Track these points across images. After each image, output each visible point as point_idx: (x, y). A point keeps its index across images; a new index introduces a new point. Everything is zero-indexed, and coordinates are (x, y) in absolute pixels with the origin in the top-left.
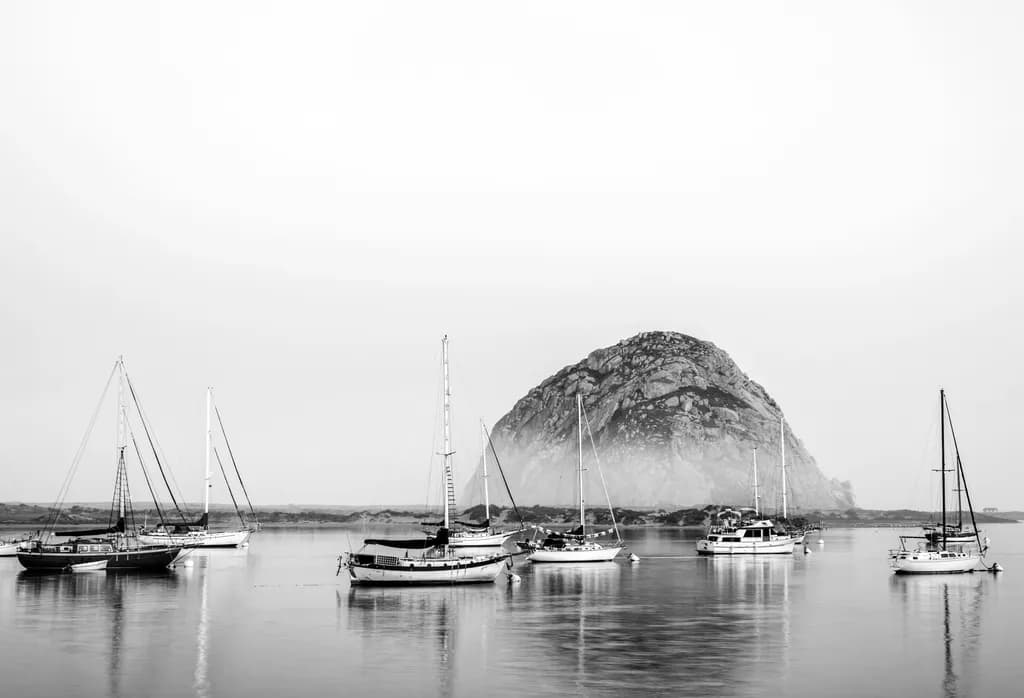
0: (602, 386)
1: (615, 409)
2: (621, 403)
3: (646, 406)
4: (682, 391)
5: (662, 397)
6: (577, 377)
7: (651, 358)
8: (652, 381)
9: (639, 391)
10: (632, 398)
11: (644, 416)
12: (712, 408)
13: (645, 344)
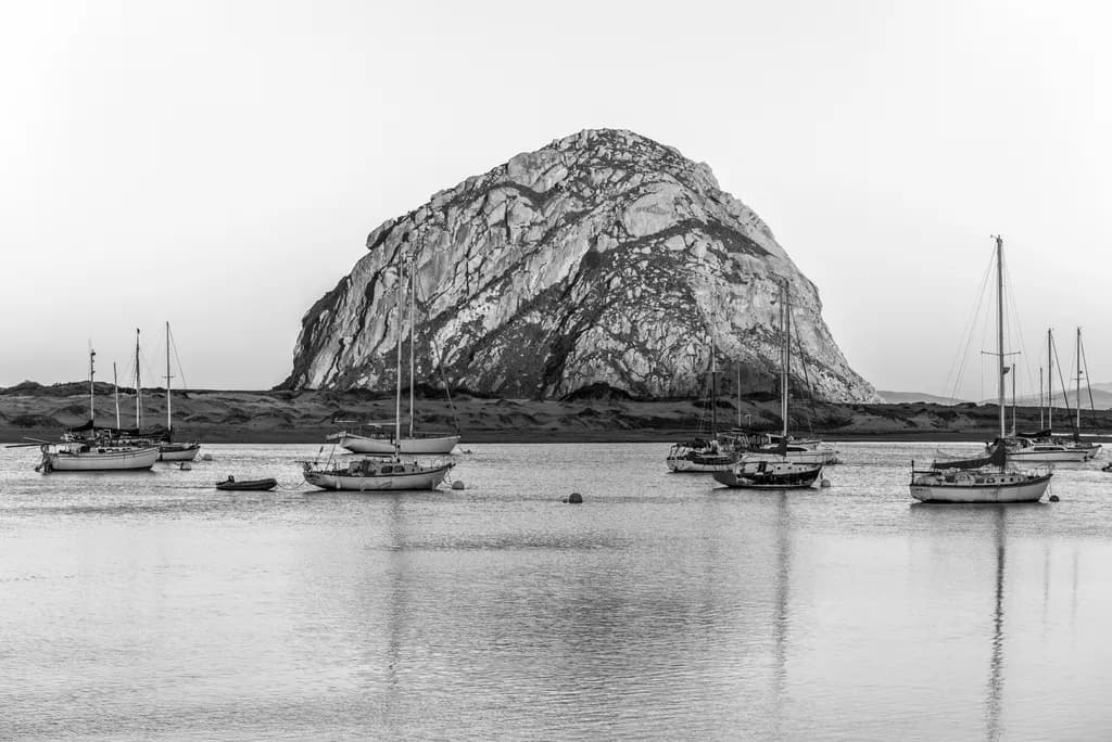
0: (548, 214)
1: (585, 251)
2: (594, 241)
3: (641, 248)
4: (684, 227)
5: (657, 236)
6: (504, 198)
7: (621, 174)
8: (639, 210)
9: (618, 223)
10: (611, 235)
11: (644, 264)
12: (730, 255)
13: (603, 150)
